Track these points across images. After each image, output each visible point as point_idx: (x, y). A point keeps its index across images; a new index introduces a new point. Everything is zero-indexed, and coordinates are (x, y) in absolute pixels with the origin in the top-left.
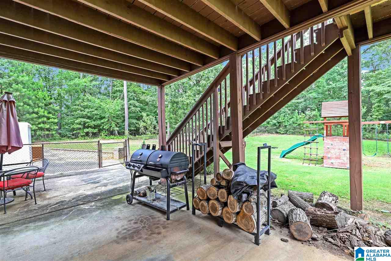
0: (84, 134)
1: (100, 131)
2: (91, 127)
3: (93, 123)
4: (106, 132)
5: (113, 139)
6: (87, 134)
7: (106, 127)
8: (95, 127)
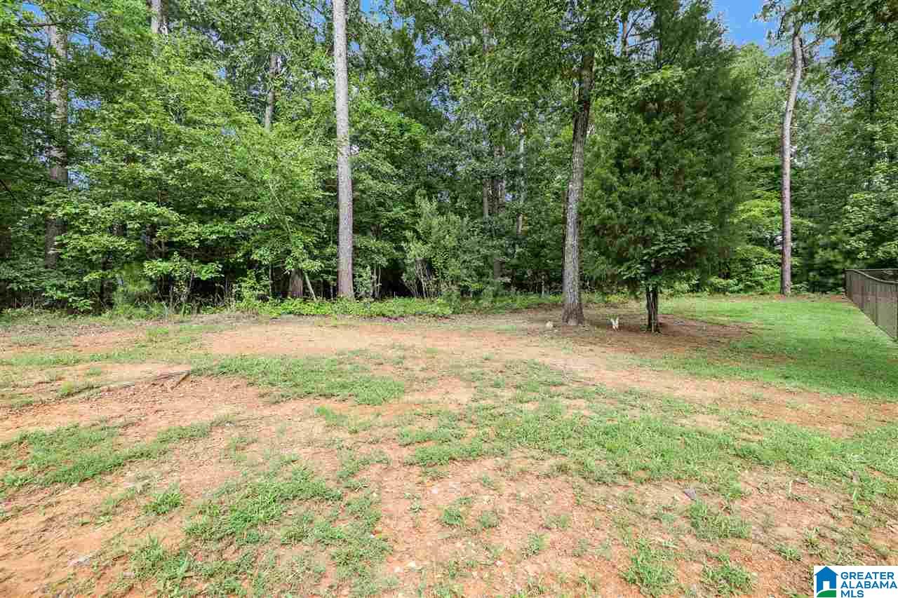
0: (147, 287)
1: (233, 273)
2: (183, 249)
3: (191, 231)
4: (258, 278)
5: (301, 315)
6: (164, 286)
7: (263, 254)
8: (207, 252)
